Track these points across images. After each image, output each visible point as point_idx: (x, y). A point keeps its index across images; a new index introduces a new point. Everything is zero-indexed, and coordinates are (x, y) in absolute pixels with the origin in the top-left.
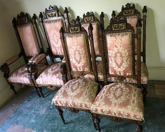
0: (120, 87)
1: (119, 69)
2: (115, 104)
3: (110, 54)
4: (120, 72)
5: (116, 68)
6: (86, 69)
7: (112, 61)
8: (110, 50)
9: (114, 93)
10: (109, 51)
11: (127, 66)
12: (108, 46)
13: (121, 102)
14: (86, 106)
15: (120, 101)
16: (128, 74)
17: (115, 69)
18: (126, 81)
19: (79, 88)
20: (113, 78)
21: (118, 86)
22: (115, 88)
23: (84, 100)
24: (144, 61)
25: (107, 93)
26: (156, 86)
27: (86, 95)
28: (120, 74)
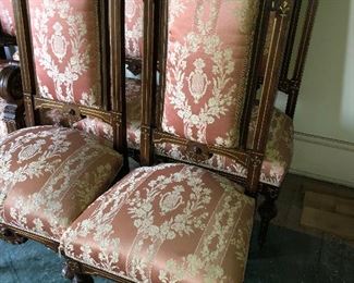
0: (184, 183)
1: (195, 120)
2: (147, 242)
3: (171, 57)
4: (195, 129)
5: (185, 114)
6: (85, 96)
7: (174, 83)
8: (173, 40)
9: (158, 198)
10: (170, 44)
11: (223, 111)
12: (171, 23)
13: (172, 236)
14: (47, 227)
15: (165, 232)
16: (219, 141)
17: (181, 114)
18: (215, 164)
19: (42, 159)
20: (175, 147)
21: (179, 176)
22: (168, 181)
23: (44, 207)
24: (290, 110)
25: (133, 196)
26: (309, 195)
27: (57, 187)
28: (195, 136)
